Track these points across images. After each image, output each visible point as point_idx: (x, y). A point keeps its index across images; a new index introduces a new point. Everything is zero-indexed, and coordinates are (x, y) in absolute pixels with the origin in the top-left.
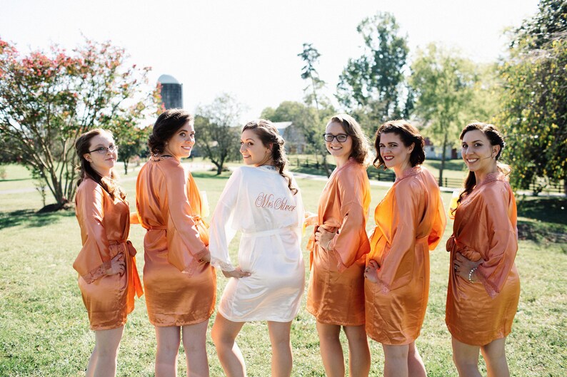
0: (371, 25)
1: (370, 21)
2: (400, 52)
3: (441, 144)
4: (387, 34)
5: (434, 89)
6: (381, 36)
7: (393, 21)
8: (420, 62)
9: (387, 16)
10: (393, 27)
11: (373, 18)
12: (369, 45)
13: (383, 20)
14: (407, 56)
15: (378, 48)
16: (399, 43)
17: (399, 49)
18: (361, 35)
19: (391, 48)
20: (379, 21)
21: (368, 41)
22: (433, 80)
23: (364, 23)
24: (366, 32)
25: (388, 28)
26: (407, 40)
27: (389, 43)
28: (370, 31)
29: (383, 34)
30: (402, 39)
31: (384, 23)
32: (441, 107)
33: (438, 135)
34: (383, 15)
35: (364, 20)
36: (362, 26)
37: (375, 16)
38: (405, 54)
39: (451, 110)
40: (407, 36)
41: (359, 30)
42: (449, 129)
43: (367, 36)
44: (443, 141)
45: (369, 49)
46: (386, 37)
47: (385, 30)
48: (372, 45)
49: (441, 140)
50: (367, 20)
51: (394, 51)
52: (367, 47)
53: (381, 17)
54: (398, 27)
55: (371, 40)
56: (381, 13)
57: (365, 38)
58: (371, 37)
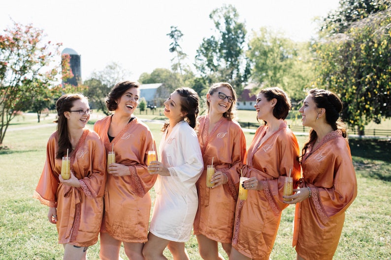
0: (220, 14)
1: (219, 11)
2: (240, 33)
4: (231, 20)
5: (266, 60)
7: (235, 11)
8: (255, 41)
9: (231, 7)
10: (235, 15)
11: (221, 9)
12: (218, 28)
13: (227, 10)
15: (224, 30)
16: (240, 27)
17: (239, 31)
18: (212, 20)
19: (234, 30)
20: (225, 11)
21: (218, 25)
22: (265, 54)
23: (214, 12)
24: (216, 18)
25: (231, 15)
26: (245, 24)
27: (232, 27)
28: (218, 18)
29: (228, 20)
30: (241, 24)
31: (229, 12)
32: (270, 73)
35: (215, 10)
36: (213, 15)
38: (244, 35)
39: (278, 75)
41: (211, 17)
43: (216, 21)
45: (218, 31)
46: (230, 22)
47: (229, 17)
48: (220, 28)
50: (217, 10)
51: (236, 32)
52: (217, 30)
53: (226, 8)
54: (238, 15)
55: (220, 24)
56: (226, 5)
57: (215, 23)
58: (220, 22)
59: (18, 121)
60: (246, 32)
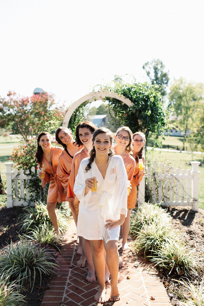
0: (150, 65)
1: (149, 63)
2: (165, 80)
3: (184, 130)
4: (158, 71)
5: (181, 102)
6: (155, 71)
7: (162, 64)
8: (174, 89)
9: (158, 61)
10: (161, 67)
11: (151, 62)
12: (149, 76)
13: (156, 63)
14: (168, 82)
15: (153, 78)
16: (165, 75)
17: (164, 79)
18: (144, 70)
19: (160, 78)
20: (154, 64)
21: (148, 74)
22: (180, 97)
23: (146, 64)
24: (147, 69)
25: (159, 67)
26: (169, 73)
27: (159, 75)
28: (149, 69)
30: (166, 73)
31: (157, 65)
32: (184, 112)
33: (183, 125)
34: (156, 60)
35: (147, 63)
36: (145, 66)
37: (152, 61)
38: (168, 81)
39: (189, 113)
40: (169, 71)
41: (144, 68)
42: (188, 122)
43: (148, 71)
44: (185, 128)
45: (148, 78)
46: (158, 72)
47: (157, 68)
48: (150, 76)
49: (184, 127)
50: (148, 63)
51: (162, 79)
52: (148, 77)
53: (155, 62)
54: (164, 67)
55: (150, 73)
56: (155, 59)
57: (147, 72)
58: (150, 72)
59: (6, 140)
60: (169, 79)
